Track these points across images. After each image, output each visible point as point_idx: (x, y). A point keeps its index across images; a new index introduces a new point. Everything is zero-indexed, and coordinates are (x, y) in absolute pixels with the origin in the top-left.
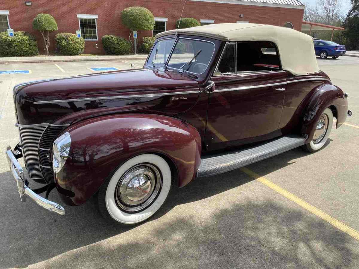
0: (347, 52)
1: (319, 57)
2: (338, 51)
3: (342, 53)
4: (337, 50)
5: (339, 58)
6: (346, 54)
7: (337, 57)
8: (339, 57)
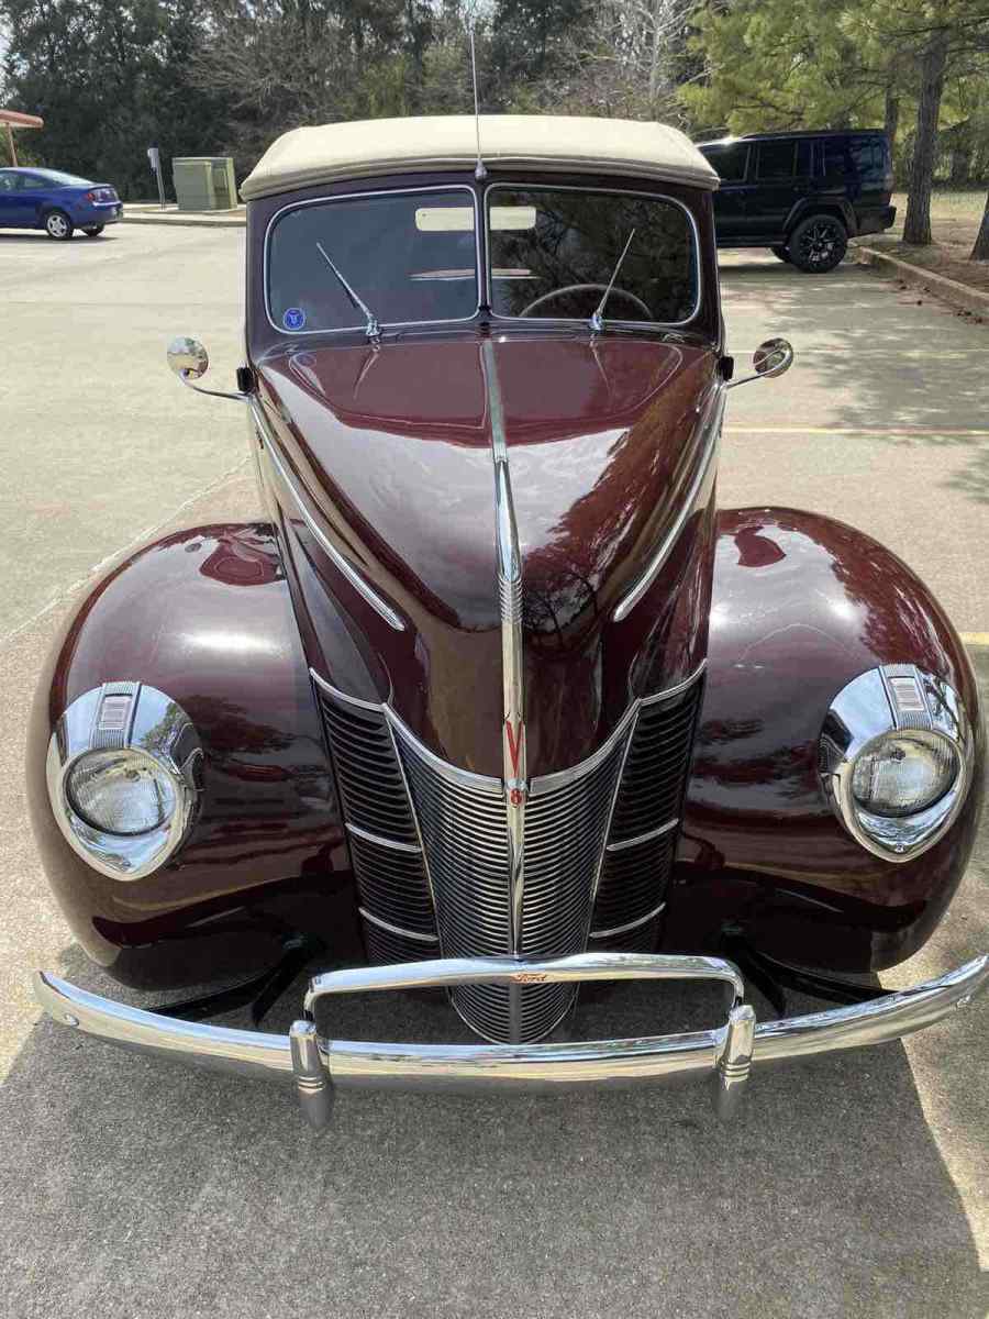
0: (126, 206)
1: (44, 232)
2: (99, 208)
3: (114, 211)
4: (96, 204)
5: (108, 231)
6: (126, 215)
7: (100, 229)
8: (106, 227)
